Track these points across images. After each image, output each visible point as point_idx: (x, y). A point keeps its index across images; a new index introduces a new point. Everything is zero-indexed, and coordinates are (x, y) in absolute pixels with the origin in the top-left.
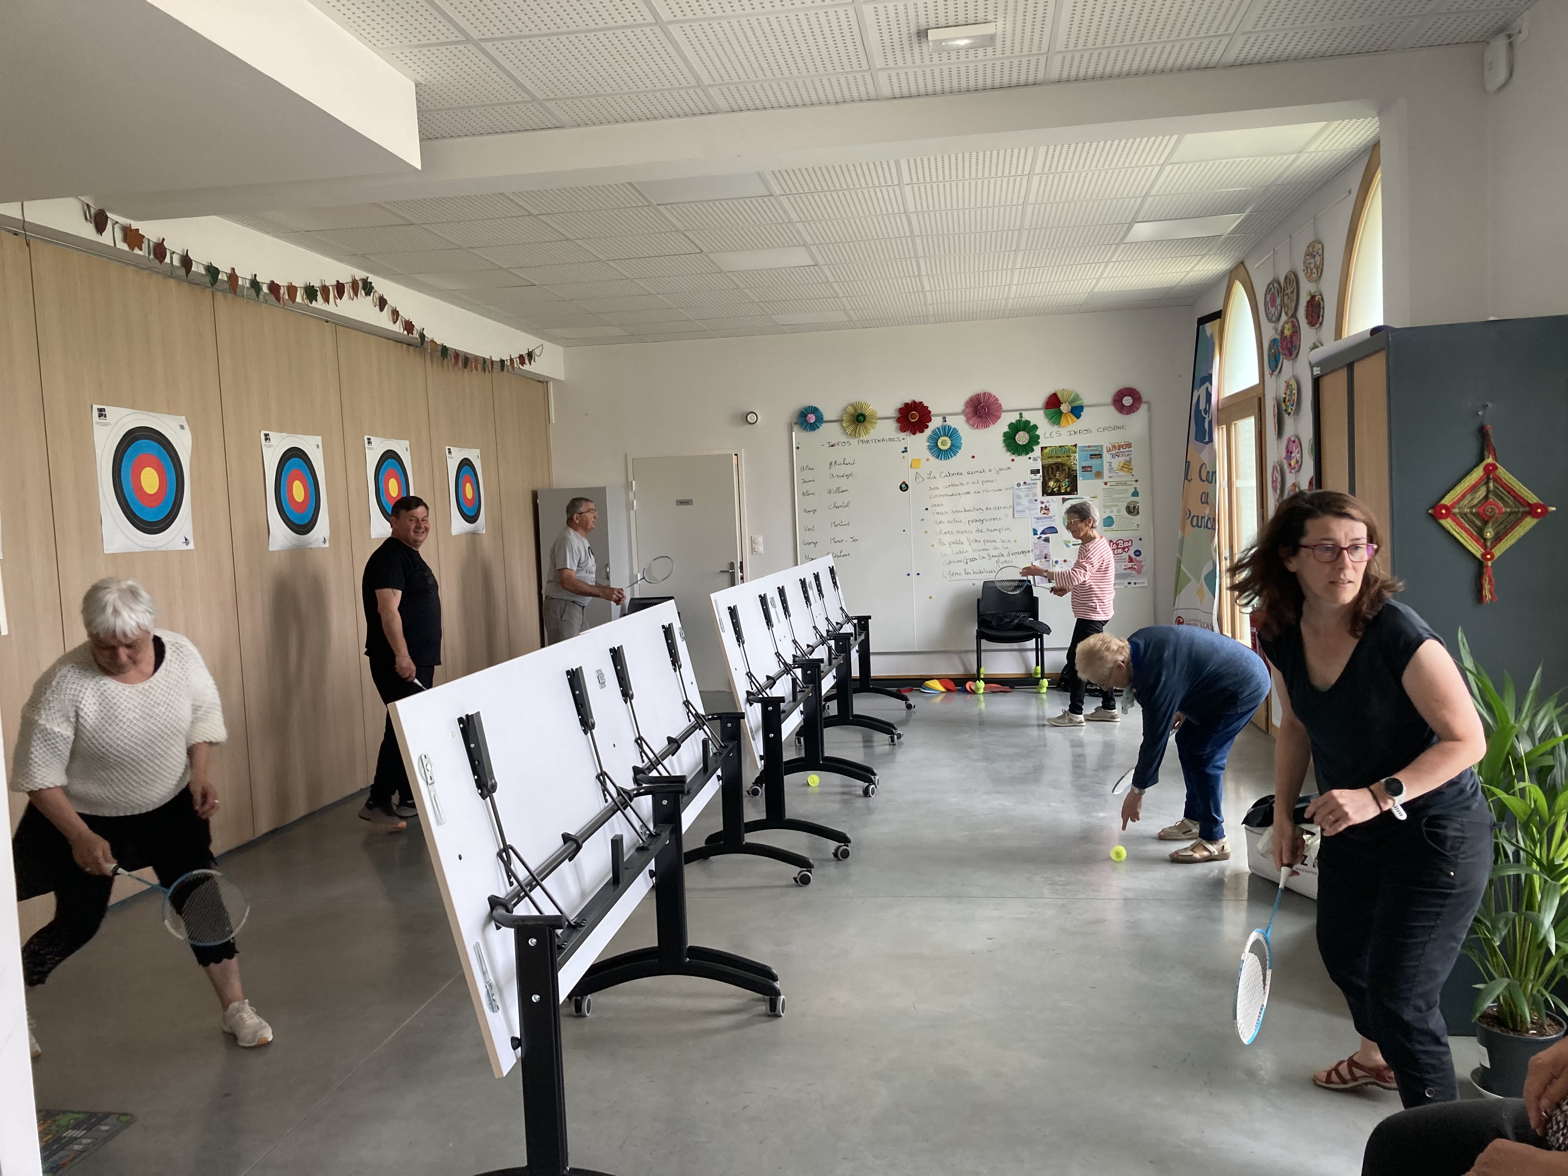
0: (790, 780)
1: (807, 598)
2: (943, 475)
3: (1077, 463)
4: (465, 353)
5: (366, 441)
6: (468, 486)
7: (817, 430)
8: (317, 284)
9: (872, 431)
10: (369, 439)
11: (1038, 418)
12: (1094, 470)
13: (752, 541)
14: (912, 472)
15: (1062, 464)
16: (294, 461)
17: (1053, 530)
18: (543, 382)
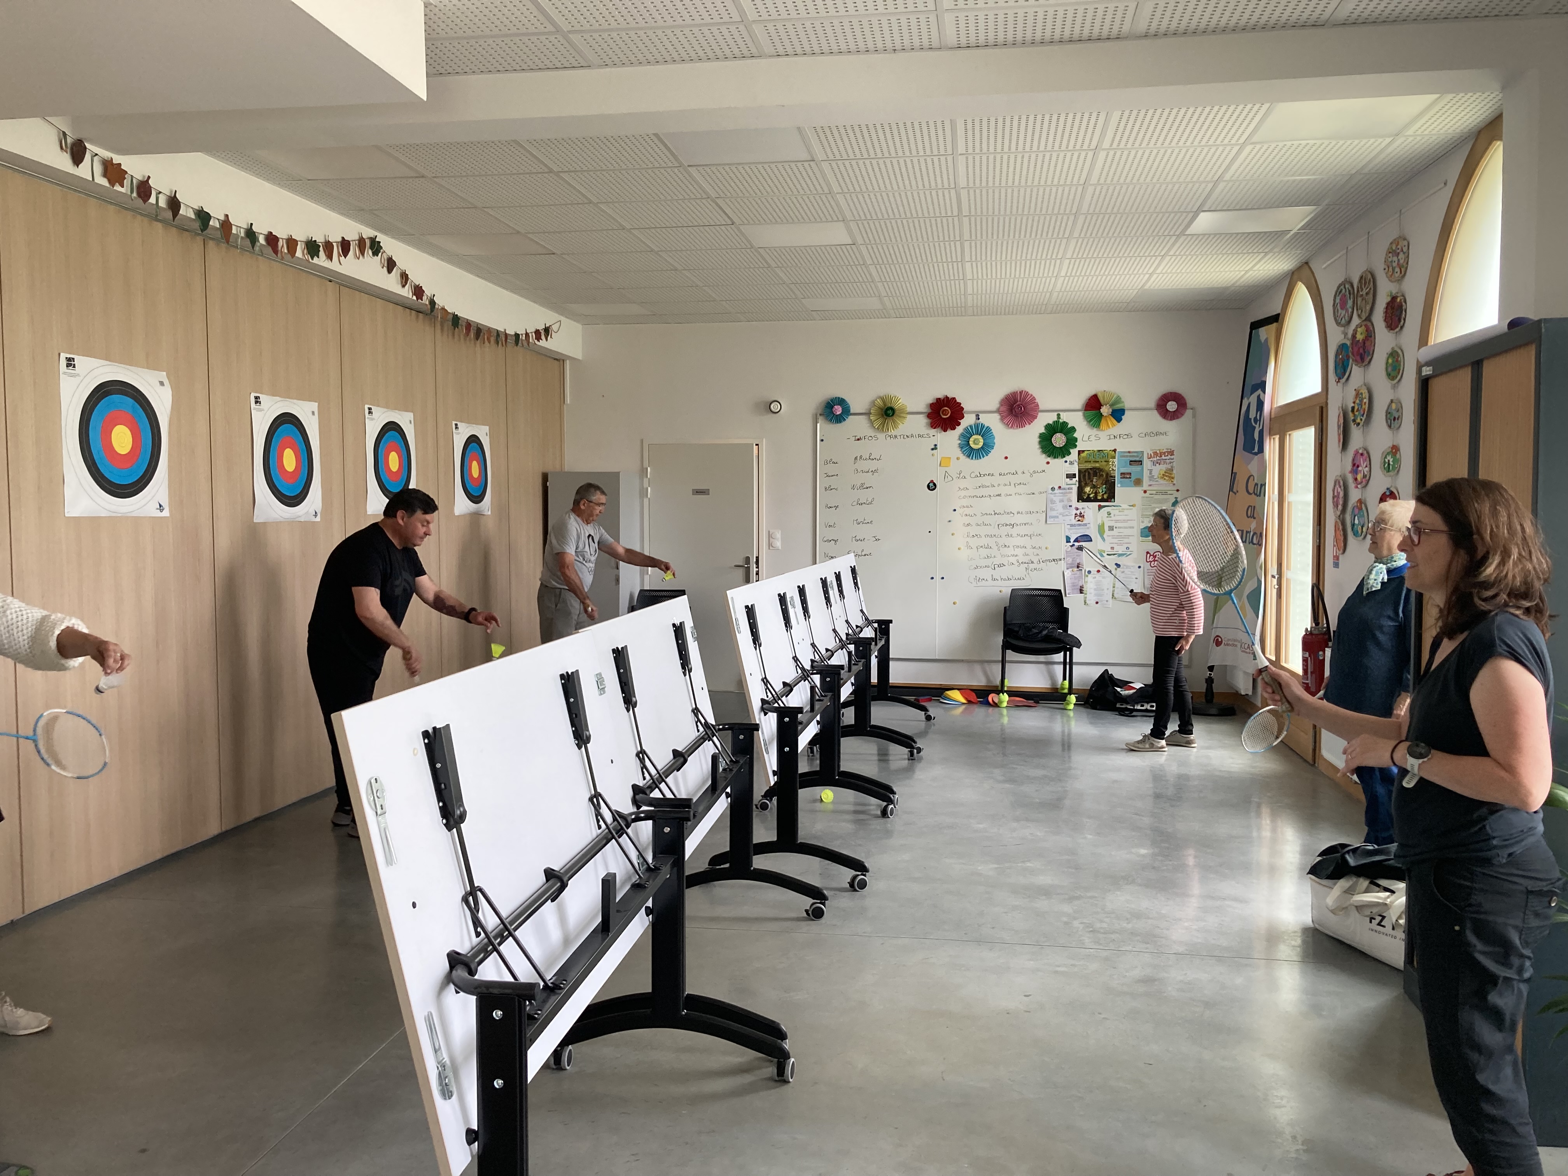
0: (804, 794)
1: (828, 599)
2: (973, 475)
3: (1116, 469)
4: (478, 324)
5: (367, 411)
6: (475, 464)
7: (843, 423)
8: (320, 239)
9: (901, 426)
10: (370, 409)
11: (1077, 420)
12: (1133, 478)
13: (770, 536)
14: (941, 471)
15: (1100, 470)
16: (287, 428)
17: (1087, 538)
18: (559, 360)
